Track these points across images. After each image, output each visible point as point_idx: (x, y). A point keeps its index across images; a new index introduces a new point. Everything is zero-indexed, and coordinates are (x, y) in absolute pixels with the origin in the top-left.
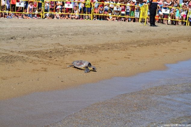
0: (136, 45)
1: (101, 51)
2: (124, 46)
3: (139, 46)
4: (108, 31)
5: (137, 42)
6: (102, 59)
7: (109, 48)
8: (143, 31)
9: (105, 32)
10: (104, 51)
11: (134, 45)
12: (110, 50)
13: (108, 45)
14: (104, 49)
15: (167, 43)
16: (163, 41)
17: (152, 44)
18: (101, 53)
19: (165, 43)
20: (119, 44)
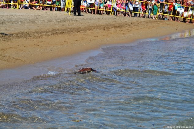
0: (49, 34)
1: (14, 39)
2: (38, 34)
3: (53, 34)
4: (28, 21)
5: (52, 30)
6: (12, 46)
7: (22, 36)
8: (63, 20)
9: (25, 21)
10: (16, 39)
11: (48, 34)
12: (23, 39)
13: (22, 33)
14: (17, 37)
15: (81, 32)
16: (78, 30)
17: (66, 33)
18: (13, 41)
19: (79, 32)
20: (33, 32)
